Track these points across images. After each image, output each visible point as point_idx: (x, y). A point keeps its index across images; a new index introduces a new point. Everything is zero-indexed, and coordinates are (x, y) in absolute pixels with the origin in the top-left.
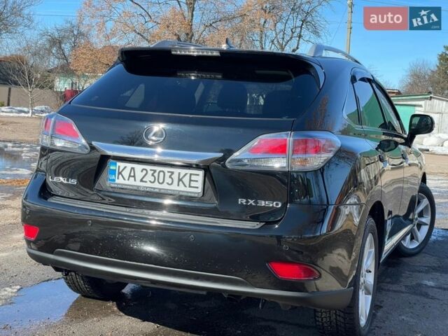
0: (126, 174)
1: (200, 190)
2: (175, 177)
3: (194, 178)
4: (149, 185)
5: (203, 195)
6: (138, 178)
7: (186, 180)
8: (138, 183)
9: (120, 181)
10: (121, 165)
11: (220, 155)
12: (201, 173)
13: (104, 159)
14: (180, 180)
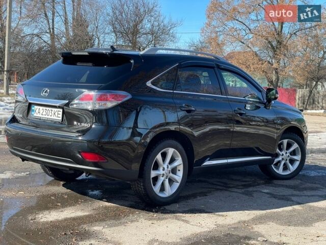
0: (37, 111)
1: (61, 119)
2: (53, 112)
3: (59, 113)
4: (44, 116)
5: (62, 121)
6: (41, 113)
7: (56, 114)
8: (41, 116)
9: (35, 115)
10: (36, 107)
11: (68, 101)
12: (61, 110)
13: (30, 105)
14: (54, 114)
